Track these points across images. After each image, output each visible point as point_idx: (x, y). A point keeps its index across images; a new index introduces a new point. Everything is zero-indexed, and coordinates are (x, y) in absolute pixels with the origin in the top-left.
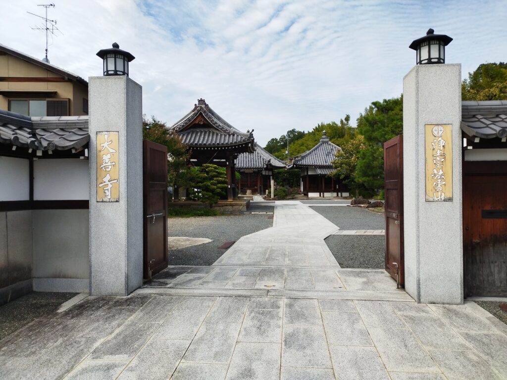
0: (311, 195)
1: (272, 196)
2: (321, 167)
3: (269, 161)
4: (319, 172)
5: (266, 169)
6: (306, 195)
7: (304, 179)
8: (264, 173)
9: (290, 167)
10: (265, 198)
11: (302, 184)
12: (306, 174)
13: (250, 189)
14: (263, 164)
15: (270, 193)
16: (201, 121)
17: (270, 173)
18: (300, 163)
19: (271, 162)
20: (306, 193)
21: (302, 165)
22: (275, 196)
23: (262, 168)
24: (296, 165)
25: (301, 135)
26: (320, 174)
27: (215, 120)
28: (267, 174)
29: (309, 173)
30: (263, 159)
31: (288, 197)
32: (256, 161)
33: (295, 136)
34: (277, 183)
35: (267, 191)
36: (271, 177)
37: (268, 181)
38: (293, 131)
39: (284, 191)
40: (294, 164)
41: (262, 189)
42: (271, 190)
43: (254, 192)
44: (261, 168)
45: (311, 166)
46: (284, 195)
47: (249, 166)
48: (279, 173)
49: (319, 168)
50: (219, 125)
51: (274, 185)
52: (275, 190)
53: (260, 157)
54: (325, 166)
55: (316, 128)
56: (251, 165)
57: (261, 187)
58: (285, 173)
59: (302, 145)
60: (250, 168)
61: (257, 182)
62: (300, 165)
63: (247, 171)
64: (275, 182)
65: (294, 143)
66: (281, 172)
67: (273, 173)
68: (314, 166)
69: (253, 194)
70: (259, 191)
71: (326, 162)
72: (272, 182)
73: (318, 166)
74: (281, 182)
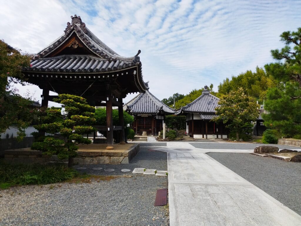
0: (196, 136)
1: (164, 137)
2: (205, 113)
3: (162, 108)
4: (203, 117)
5: (159, 114)
6: (192, 136)
7: (190, 123)
8: (157, 118)
9: (178, 114)
10: (157, 139)
11: (187, 127)
12: (191, 119)
13: (145, 131)
14: (156, 110)
15: (162, 134)
16: (75, 44)
17: (163, 118)
18: (187, 110)
19: (163, 109)
20: (191, 135)
21: (189, 112)
22: (166, 137)
23: (156, 114)
24: (184, 111)
25: (182, 97)
26: (204, 119)
27: (93, 43)
28: (160, 118)
29: (194, 119)
30: (157, 106)
31: (177, 139)
32: (151, 108)
33: (178, 97)
34: (168, 126)
35: (159, 132)
36: (163, 121)
37: (161, 124)
38: (177, 94)
39: (174, 133)
40: (182, 111)
41: (156, 131)
42: (162, 132)
43: (149, 133)
44: (154, 113)
45: (196, 112)
46: (174, 136)
47: (144, 111)
48: (169, 118)
49: (203, 114)
50: (98, 50)
51: (166, 128)
52: (166, 131)
53: (155, 104)
54: (207, 113)
55: (192, 92)
56: (147, 110)
57: (154, 129)
58: (174, 119)
59: (183, 102)
60: (146, 113)
61: (151, 125)
62: (187, 112)
63: (143, 116)
64: (166, 125)
65: (177, 102)
66: (171, 118)
67: (164, 118)
68: (199, 112)
69: (148, 135)
70: (153, 132)
71: (208, 110)
72: (164, 125)
73: (202, 113)
74: (171, 125)
